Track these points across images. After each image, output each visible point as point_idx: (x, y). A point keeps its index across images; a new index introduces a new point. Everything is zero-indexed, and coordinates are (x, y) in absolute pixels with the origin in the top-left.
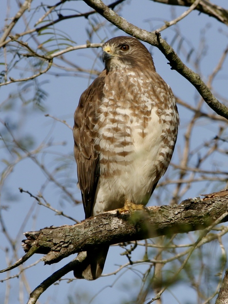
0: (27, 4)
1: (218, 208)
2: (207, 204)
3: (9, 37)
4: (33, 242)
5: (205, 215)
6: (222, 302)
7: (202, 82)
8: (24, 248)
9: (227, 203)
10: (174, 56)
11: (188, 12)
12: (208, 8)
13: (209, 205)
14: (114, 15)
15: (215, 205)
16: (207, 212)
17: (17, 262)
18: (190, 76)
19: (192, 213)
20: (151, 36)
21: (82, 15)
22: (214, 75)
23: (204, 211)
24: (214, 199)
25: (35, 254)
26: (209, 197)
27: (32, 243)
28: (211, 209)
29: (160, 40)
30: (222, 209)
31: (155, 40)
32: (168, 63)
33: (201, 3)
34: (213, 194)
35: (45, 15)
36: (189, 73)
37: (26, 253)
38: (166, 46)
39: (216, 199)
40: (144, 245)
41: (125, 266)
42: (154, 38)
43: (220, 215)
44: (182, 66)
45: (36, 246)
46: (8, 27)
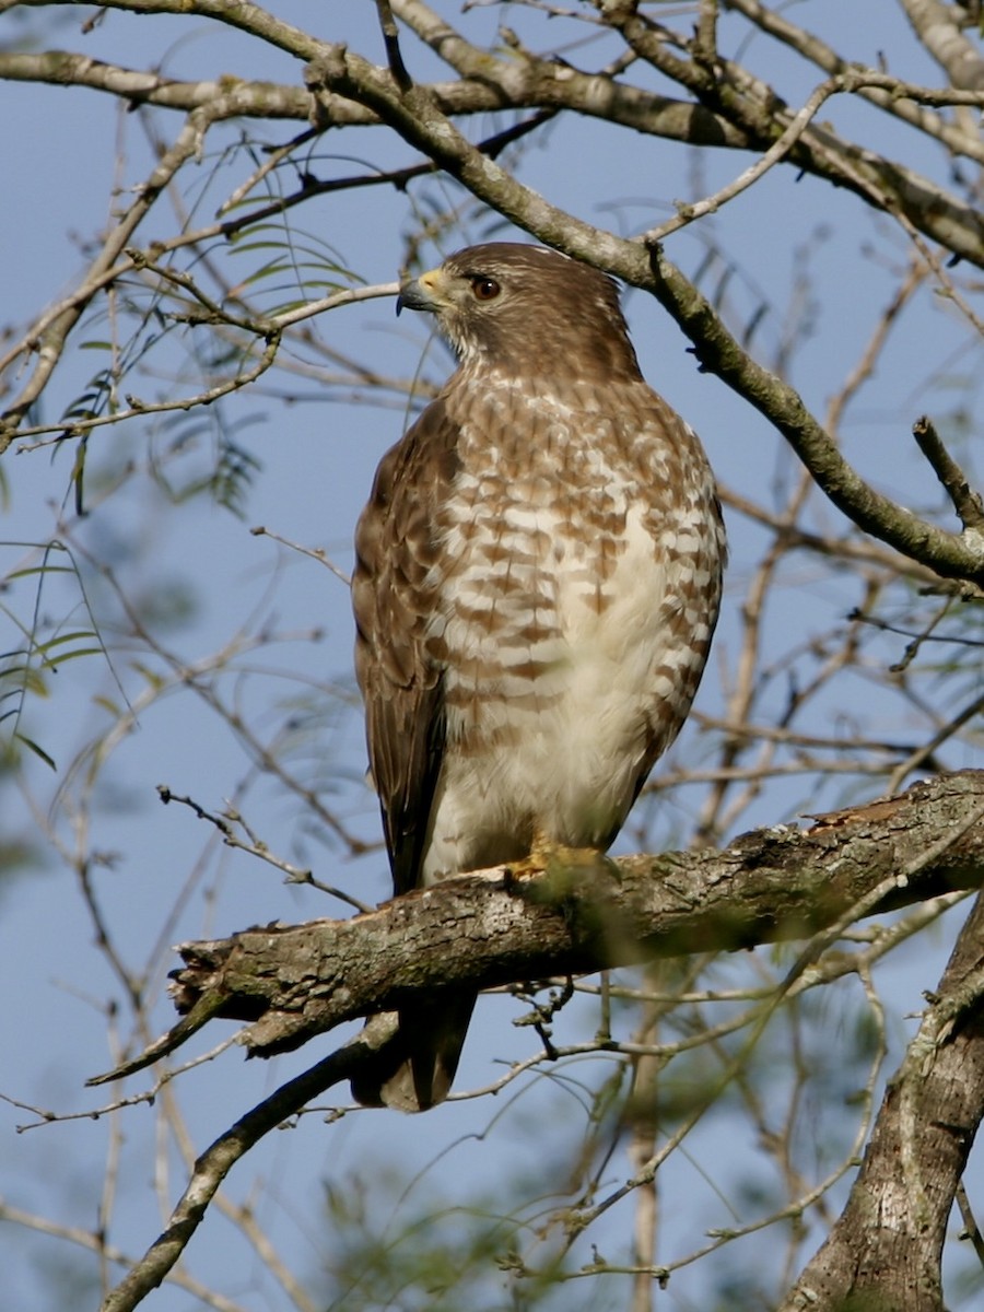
0: (193, 138)
1: (860, 863)
2: (824, 848)
3: (128, 252)
4: (207, 978)
5: (817, 887)
6: (871, 1193)
7: (809, 416)
8: (175, 998)
9: (893, 845)
10: (710, 323)
11: (758, 170)
12: (831, 156)
13: (831, 850)
14: (499, 177)
15: (852, 852)
16: (821, 876)
17: (152, 1048)
18: (766, 395)
19: (770, 878)
20: (629, 252)
21: (384, 178)
22: (847, 395)
23: (812, 872)
24: (849, 829)
25: (215, 1021)
26: (829, 825)
27: (205, 983)
28: (836, 865)
29: (663, 267)
30: (877, 866)
31: (642, 267)
32: (689, 350)
33: (807, 138)
34: (843, 814)
35: (255, 175)
36: (762, 384)
37: (184, 1017)
38: (681, 289)
39: (855, 829)
40: (599, 992)
41: (531, 1064)
42: (639, 261)
43: (868, 888)
44: (739, 358)
45: (217, 991)
46: (124, 217)
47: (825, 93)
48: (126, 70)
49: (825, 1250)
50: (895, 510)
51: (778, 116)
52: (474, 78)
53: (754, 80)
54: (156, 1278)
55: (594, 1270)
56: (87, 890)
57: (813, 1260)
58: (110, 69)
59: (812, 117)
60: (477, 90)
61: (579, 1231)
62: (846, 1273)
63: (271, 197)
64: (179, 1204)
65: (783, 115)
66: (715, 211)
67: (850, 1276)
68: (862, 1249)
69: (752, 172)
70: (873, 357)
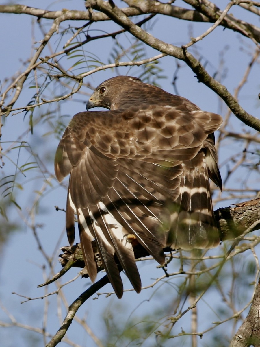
0: (56, 27)
1: (249, 217)
2: (239, 213)
3: (40, 59)
4: (69, 256)
5: (237, 224)
6: (256, 308)
7: (229, 93)
8: (61, 262)
9: (258, 211)
10: (200, 69)
11: (213, 27)
12: (233, 23)
13: (240, 214)
14: (140, 31)
15: (246, 214)
16: (238, 221)
17: (55, 276)
18: (217, 88)
19: (224, 222)
20: (177, 50)
21: (109, 35)
22: (240, 88)
23: (236, 220)
24: (245, 208)
25: (72, 268)
26: (240, 207)
27: (69, 258)
28: (242, 218)
29: (187, 53)
30: (253, 217)
31: (181, 54)
32: (195, 76)
33: (226, 18)
34: (244, 204)
35: (73, 36)
36: (216, 85)
37: (64, 267)
38: (192, 60)
39: (247, 207)
40: (179, 258)
41: (162, 279)
42: (180, 52)
43: (251, 224)
44: (209, 78)
45: (72, 260)
46: (38, 50)
47: (231, 5)
48: (36, 9)
49: (244, 324)
50: (254, 118)
51: (217, 12)
52: (133, 6)
53: (210, 3)
54: (59, 340)
55: (182, 334)
56: (35, 234)
57: (241, 327)
58: (32, 9)
59: (227, 12)
60: (134, 10)
61: (175, 322)
62: (250, 330)
63: (78, 42)
64: (65, 319)
65: (219, 12)
66: (202, 40)
67: (251, 331)
68: (254, 324)
69: (212, 28)
70: (246, 77)
